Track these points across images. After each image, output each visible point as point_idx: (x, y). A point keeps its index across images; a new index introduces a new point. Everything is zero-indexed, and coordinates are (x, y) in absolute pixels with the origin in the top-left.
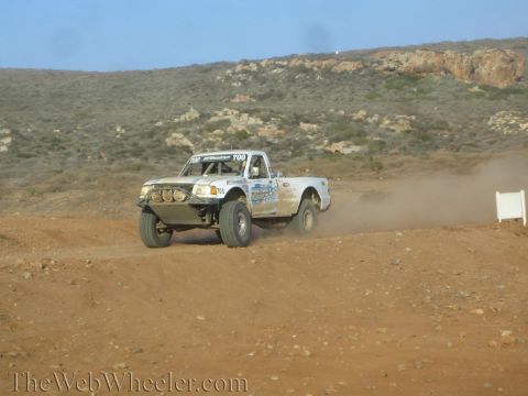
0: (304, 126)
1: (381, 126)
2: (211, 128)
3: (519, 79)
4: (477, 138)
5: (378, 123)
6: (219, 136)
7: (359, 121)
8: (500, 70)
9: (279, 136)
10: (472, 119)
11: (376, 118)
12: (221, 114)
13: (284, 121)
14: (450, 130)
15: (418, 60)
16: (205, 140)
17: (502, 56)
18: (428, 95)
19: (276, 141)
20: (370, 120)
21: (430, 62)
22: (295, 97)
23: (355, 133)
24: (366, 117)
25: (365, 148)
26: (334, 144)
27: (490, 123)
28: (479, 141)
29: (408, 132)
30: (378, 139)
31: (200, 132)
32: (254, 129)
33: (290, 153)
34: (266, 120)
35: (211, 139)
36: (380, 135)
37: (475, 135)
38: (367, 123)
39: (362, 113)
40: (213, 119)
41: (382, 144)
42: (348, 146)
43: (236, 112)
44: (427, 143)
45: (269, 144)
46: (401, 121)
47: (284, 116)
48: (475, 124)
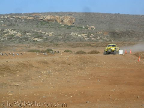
0: (28, 34)
1: (46, 34)
2: (4, 33)
3: (73, 23)
4: (69, 38)
5: (45, 34)
6: (7, 35)
7: (40, 33)
8: (69, 21)
9: (22, 36)
10: (67, 34)
11: (44, 32)
12: (7, 30)
13: (22, 32)
14: (62, 36)
15: (49, 17)
16: (3, 36)
17: (69, 17)
18: (51, 26)
19: (21, 37)
20: (43, 33)
21: (52, 18)
22: (18, 26)
23: (40, 36)
24: (42, 32)
25: (43, 40)
26: (35, 38)
27: (71, 35)
28: (69, 39)
29: (52, 36)
30: (45, 37)
31: (2, 34)
32: (15, 34)
33: (25, 40)
34: (18, 32)
35: (5, 36)
36: (46, 37)
37: (68, 37)
38: (42, 34)
39: (41, 31)
40: (5, 31)
41: (47, 39)
42: (39, 39)
43: (10, 30)
44: (57, 39)
45: (19, 38)
46: (50, 33)
47: (22, 31)
48: (67, 35)
